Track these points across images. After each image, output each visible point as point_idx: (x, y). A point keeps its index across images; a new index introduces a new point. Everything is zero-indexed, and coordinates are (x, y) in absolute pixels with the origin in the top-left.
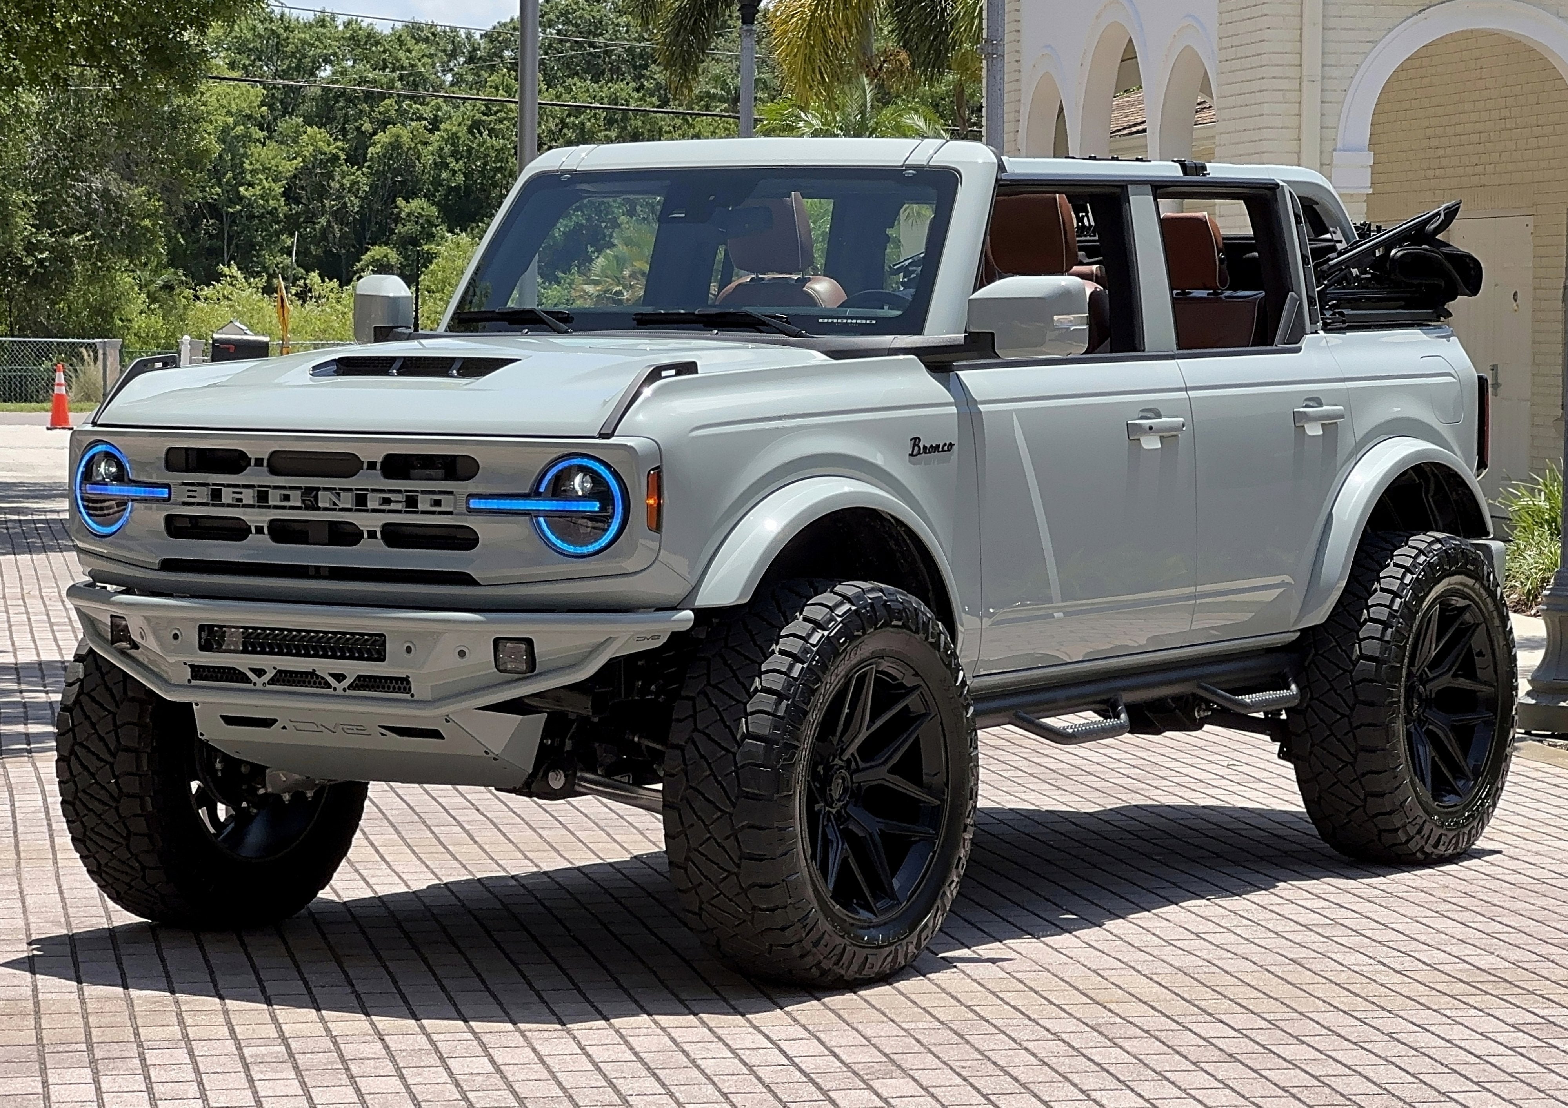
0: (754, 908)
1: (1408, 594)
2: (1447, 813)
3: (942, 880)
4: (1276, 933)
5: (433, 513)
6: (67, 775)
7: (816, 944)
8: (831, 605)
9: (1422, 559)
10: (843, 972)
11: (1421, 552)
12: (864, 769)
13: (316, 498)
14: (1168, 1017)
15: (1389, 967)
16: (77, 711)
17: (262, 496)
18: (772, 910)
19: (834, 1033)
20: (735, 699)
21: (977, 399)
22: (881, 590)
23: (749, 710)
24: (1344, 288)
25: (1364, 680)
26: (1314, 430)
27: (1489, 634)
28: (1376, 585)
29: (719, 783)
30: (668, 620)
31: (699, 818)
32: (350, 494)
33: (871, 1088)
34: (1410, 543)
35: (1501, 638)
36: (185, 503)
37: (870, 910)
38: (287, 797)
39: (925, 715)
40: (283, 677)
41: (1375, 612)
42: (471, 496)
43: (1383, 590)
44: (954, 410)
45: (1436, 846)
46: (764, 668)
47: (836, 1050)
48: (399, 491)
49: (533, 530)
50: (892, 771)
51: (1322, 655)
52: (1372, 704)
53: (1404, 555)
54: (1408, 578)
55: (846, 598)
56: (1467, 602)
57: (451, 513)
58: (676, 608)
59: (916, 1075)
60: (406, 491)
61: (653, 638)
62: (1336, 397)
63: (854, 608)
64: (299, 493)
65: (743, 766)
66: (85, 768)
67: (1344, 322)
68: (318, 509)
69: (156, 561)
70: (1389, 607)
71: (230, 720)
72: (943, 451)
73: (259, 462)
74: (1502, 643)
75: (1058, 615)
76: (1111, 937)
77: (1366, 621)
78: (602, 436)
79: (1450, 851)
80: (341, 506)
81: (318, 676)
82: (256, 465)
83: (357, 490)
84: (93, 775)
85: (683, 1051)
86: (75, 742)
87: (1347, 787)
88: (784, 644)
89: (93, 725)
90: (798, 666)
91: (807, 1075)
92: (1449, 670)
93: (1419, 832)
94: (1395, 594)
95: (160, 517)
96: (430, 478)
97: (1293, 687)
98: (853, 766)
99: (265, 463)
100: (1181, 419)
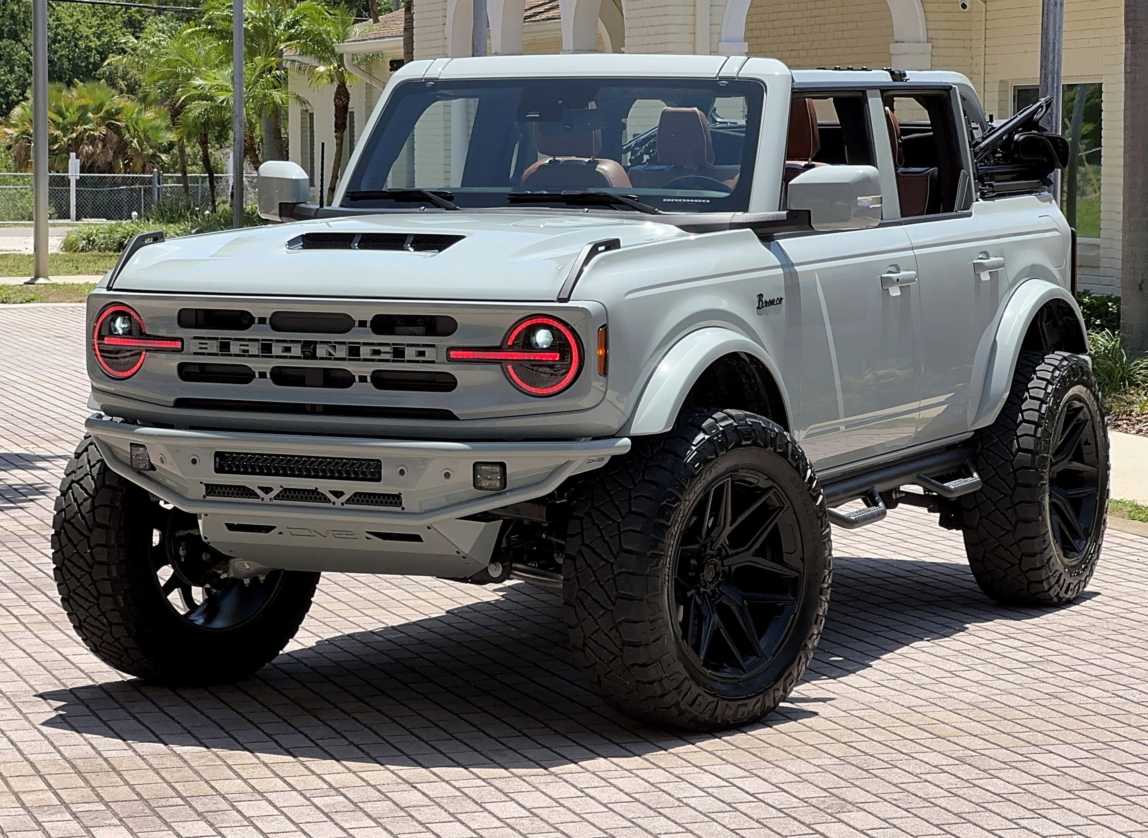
1: (1050, 401)
2: (1072, 567)
4: (1009, 670)
5: (418, 362)
11: (1056, 368)
12: (732, 555)
13: (315, 349)
14: (1006, 749)
15: (1126, 699)
17: (266, 348)
19: (767, 770)
21: (793, 262)
25: (1022, 468)
26: (985, 277)
27: (1093, 427)
28: (1026, 394)
30: (613, 446)
32: (344, 347)
33: (840, 821)
34: (1046, 361)
35: (1101, 430)
36: (195, 354)
38: (247, 581)
40: (286, 494)
41: (1027, 415)
42: (450, 349)
43: (1031, 398)
44: (780, 271)
45: (1066, 592)
47: (782, 786)
48: (387, 345)
49: (503, 376)
50: (755, 554)
51: (987, 449)
52: (1029, 486)
53: (1044, 370)
54: (1050, 388)
56: (1082, 405)
57: (433, 362)
58: (616, 436)
59: (866, 807)
60: (393, 344)
61: (596, 461)
62: (997, 250)
64: (298, 346)
67: (993, 192)
69: (172, 399)
70: (1039, 411)
71: (231, 527)
72: (777, 304)
73: (262, 320)
74: (1102, 434)
75: (842, 428)
76: (890, 677)
77: (1021, 422)
78: (560, 300)
79: (1074, 596)
80: (337, 355)
81: (318, 493)
82: (259, 323)
83: (350, 343)
85: (664, 791)
87: (1007, 550)
91: (780, 810)
92: (1067, 457)
93: (1058, 582)
94: (1043, 401)
95: (175, 364)
96: (414, 334)
97: (975, 475)
98: (724, 553)
99: (268, 321)
100: (914, 272)
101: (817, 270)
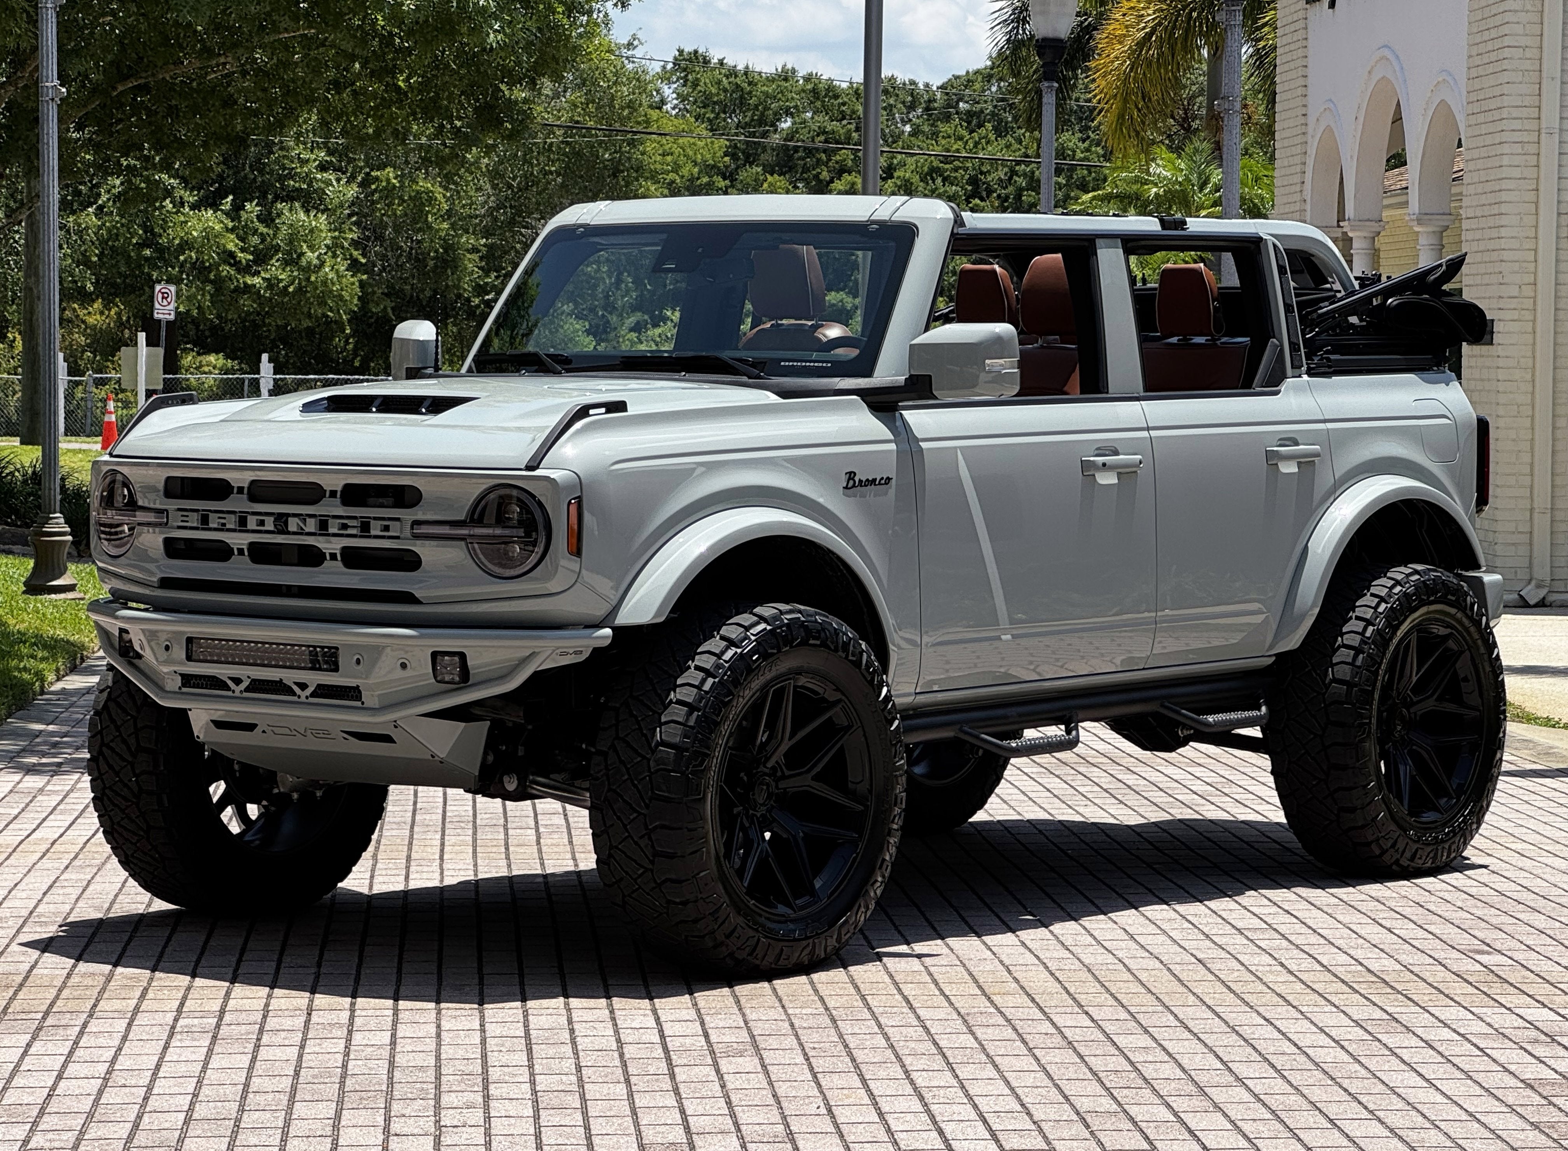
0: (669, 902)
1: (1381, 622)
2: (1425, 829)
3: (867, 880)
4: (1206, 936)
5: (383, 537)
6: (96, 774)
7: (728, 936)
8: (746, 624)
9: (1398, 589)
10: (758, 962)
11: (1398, 583)
12: (789, 777)
13: (286, 523)
14: (1040, 1008)
15: (1285, 968)
16: (105, 715)
17: (242, 522)
18: (685, 903)
19: (721, 1017)
20: (652, 710)
21: (919, 437)
22: (800, 612)
23: (663, 719)
24: (1337, 335)
25: (1336, 703)
26: (1289, 468)
27: (1474, 661)
28: (1352, 614)
29: (635, 786)
30: (589, 637)
31: (619, 818)
32: (314, 520)
34: (1389, 574)
35: (1486, 664)
36: (180, 527)
37: (788, 905)
38: (295, 796)
39: (849, 727)
40: (257, 686)
41: (1348, 639)
42: (416, 523)
43: (1358, 618)
44: (893, 446)
45: (1412, 859)
46: (679, 682)
47: (711, 1031)
48: (355, 518)
49: (468, 555)
50: (816, 778)
52: (1342, 725)
53: (1380, 586)
54: (1383, 607)
55: (762, 619)
56: (1449, 631)
57: (397, 538)
58: (599, 626)
59: (766, 1054)
60: (362, 517)
61: (576, 653)
62: (1313, 437)
63: (769, 628)
64: (272, 519)
65: (658, 770)
66: (111, 767)
67: (1330, 367)
68: (289, 533)
69: (157, 579)
70: (1362, 634)
71: (219, 725)
72: (880, 484)
73: (240, 490)
74: (1488, 669)
75: (1006, 637)
76: (1049, 937)
77: (1339, 647)
78: (529, 468)
79: (1428, 865)
80: (307, 530)
81: (284, 685)
82: (237, 493)
83: (320, 516)
84: (117, 774)
85: (571, 1029)
86: (103, 744)
87: (1321, 803)
88: (700, 660)
89: (118, 728)
90: (710, 681)
91: (667, 1053)
92: (1433, 694)
93: (1393, 845)
94: (1369, 622)
95: (160, 539)
96: (382, 506)
97: (1264, 709)
98: (779, 774)
99: (246, 491)
100: (1140, 457)
101: (960, 448)
